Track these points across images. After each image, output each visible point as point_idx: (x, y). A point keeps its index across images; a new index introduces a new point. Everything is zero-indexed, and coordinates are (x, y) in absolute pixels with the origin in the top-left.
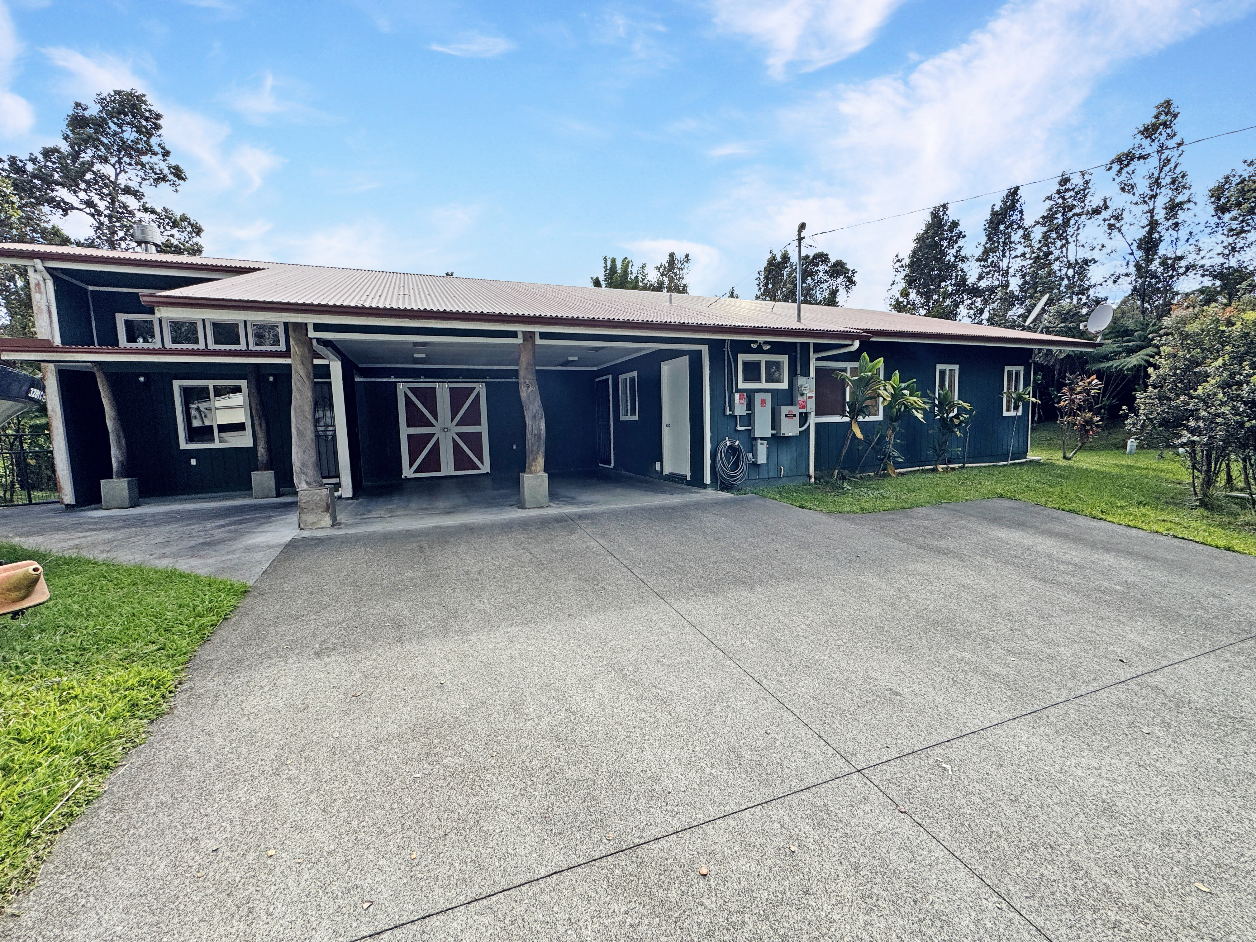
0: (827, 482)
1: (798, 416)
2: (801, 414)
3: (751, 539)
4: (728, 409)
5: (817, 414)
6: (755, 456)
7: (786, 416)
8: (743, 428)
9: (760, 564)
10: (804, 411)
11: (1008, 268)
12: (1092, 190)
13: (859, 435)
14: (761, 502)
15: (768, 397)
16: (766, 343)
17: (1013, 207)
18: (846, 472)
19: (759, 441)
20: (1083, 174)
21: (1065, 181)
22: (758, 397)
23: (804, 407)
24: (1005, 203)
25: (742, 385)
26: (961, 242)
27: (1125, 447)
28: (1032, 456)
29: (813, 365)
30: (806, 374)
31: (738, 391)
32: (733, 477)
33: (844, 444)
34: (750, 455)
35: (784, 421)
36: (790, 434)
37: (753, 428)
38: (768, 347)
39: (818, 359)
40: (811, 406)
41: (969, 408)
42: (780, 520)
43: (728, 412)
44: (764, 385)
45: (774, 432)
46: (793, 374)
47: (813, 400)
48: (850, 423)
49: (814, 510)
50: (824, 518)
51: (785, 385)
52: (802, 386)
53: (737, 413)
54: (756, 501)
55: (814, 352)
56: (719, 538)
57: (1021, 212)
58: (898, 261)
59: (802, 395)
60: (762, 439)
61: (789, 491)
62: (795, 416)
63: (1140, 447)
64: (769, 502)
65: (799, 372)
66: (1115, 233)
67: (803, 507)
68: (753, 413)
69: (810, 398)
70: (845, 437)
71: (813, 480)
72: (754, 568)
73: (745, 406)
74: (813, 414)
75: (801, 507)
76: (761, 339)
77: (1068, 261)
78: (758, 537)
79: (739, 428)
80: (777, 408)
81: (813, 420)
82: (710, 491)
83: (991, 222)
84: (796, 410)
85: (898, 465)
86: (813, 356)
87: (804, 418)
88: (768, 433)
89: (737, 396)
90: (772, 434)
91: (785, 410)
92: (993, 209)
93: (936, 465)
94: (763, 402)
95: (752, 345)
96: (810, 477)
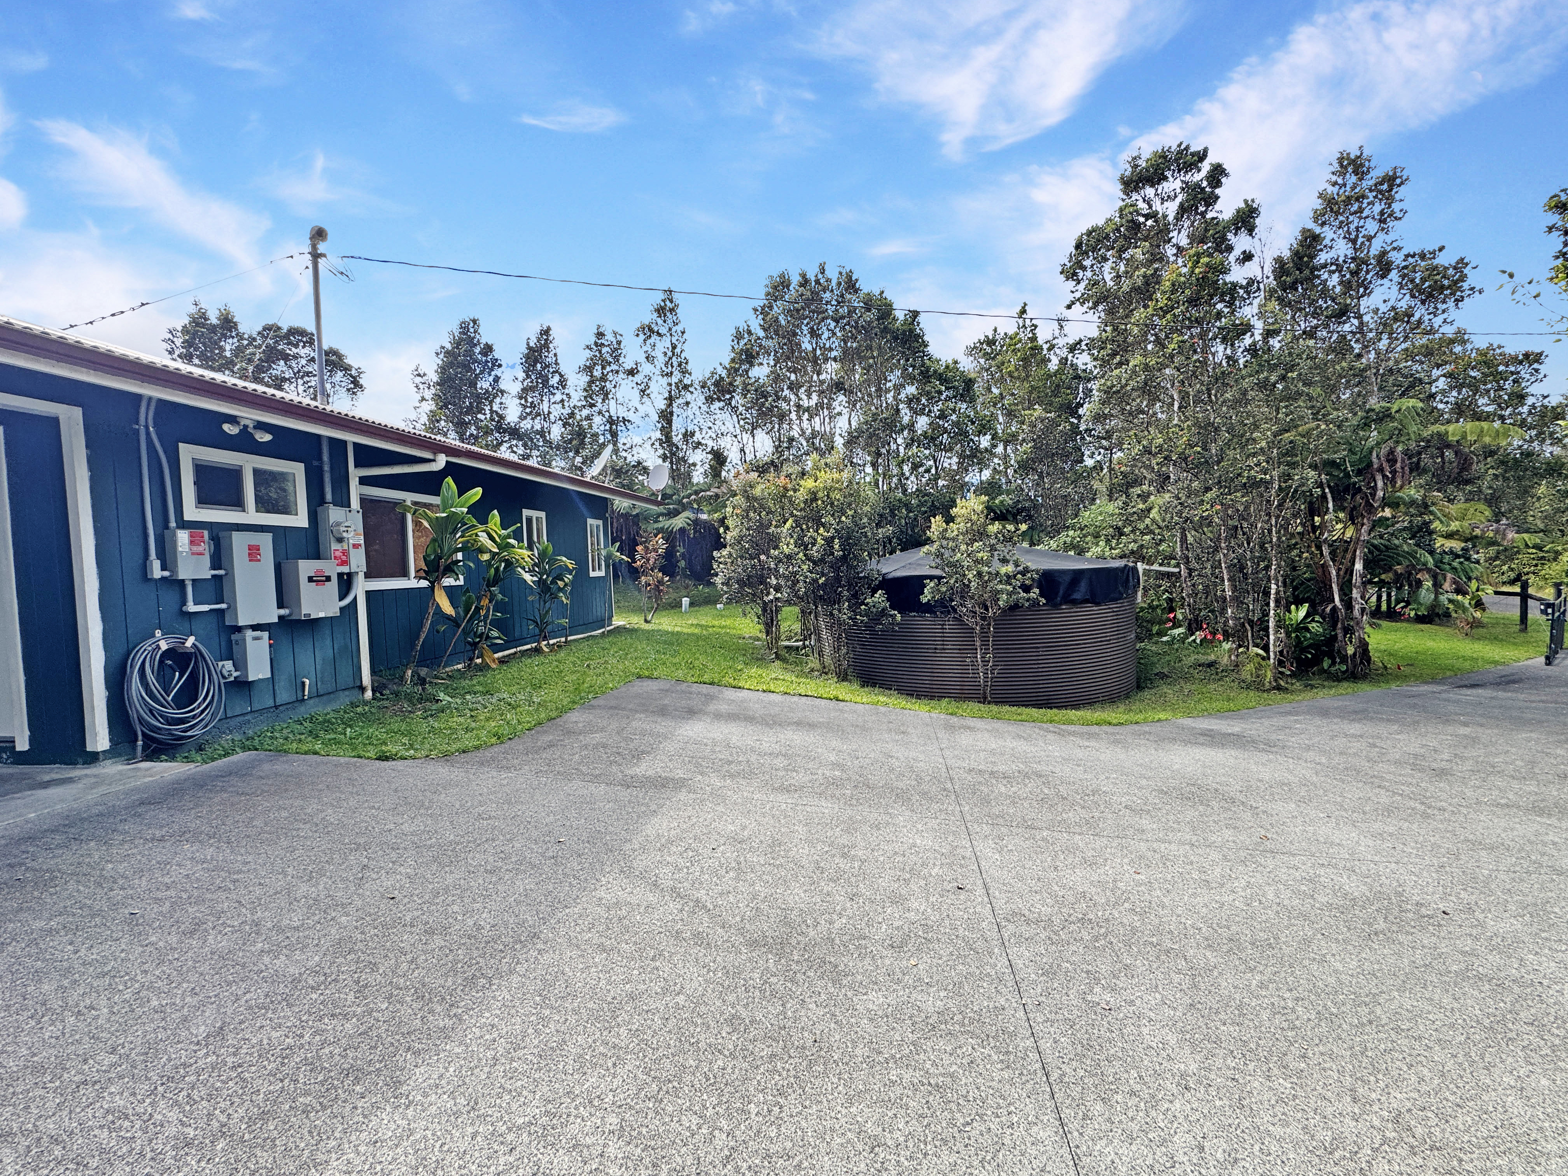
0: (397, 694)
1: (335, 579)
2: (340, 575)
3: (303, 889)
4: (156, 565)
5: (368, 576)
6: (241, 664)
7: (310, 579)
8: (205, 608)
9: (374, 967)
10: (345, 569)
11: (549, 413)
12: (624, 352)
13: (447, 608)
14: (280, 766)
15: (266, 541)
16: (261, 426)
17: (546, 346)
18: (423, 672)
19: (249, 634)
20: (615, 333)
21: (600, 335)
22: (239, 542)
23: (344, 563)
24: (539, 340)
25: (192, 512)
26: (497, 372)
27: (679, 605)
28: (618, 621)
29: (355, 491)
30: (343, 502)
31: (183, 525)
32: (182, 721)
33: (422, 625)
34: (228, 665)
35: (307, 590)
36: (322, 615)
37: (232, 607)
38: (267, 437)
39: (363, 481)
40: (358, 561)
41: (570, 566)
42: (352, 803)
43: (157, 572)
44: (252, 516)
45: (283, 612)
46: (316, 501)
47: (362, 551)
48: (432, 588)
49: (413, 758)
50: (441, 771)
51: (300, 520)
52: (338, 524)
53: (185, 572)
54: (266, 767)
55: (356, 466)
56: (198, 924)
57: (555, 355)
58: (419, 375)
59: (340, 540)
60: (255, 627)
61: (327, 725)
62: (328, 579)
63: (692, 604)
64: (297, 764)
65: (329, 497)
66: (645, 399)
67: (387, 759)
68: (230, 573)
69: (356, 546)
70: (423, 612)
71: (369, 694)
72: (361, 989)
73: (206, 560)
74: (361, 575)
75: (383, 758)
76: (249, 415)
77: (610, 417)
78: (322, 873)
79: (192, 608)
80: (286, 566)
81: (361, 587)
82: (111, 768)
83: (527, 357)
84: (332, 568)
85: (497, 648)
86: (355, 474)
87: (346, 582)
88: (272, 615)
89: (183, 537)
90: (281, 618)
91: (306, 567)
92: (528, 344)
93: (539, 643)
94: (254, 552)
95: (226, 427)
96: (363, 689)
